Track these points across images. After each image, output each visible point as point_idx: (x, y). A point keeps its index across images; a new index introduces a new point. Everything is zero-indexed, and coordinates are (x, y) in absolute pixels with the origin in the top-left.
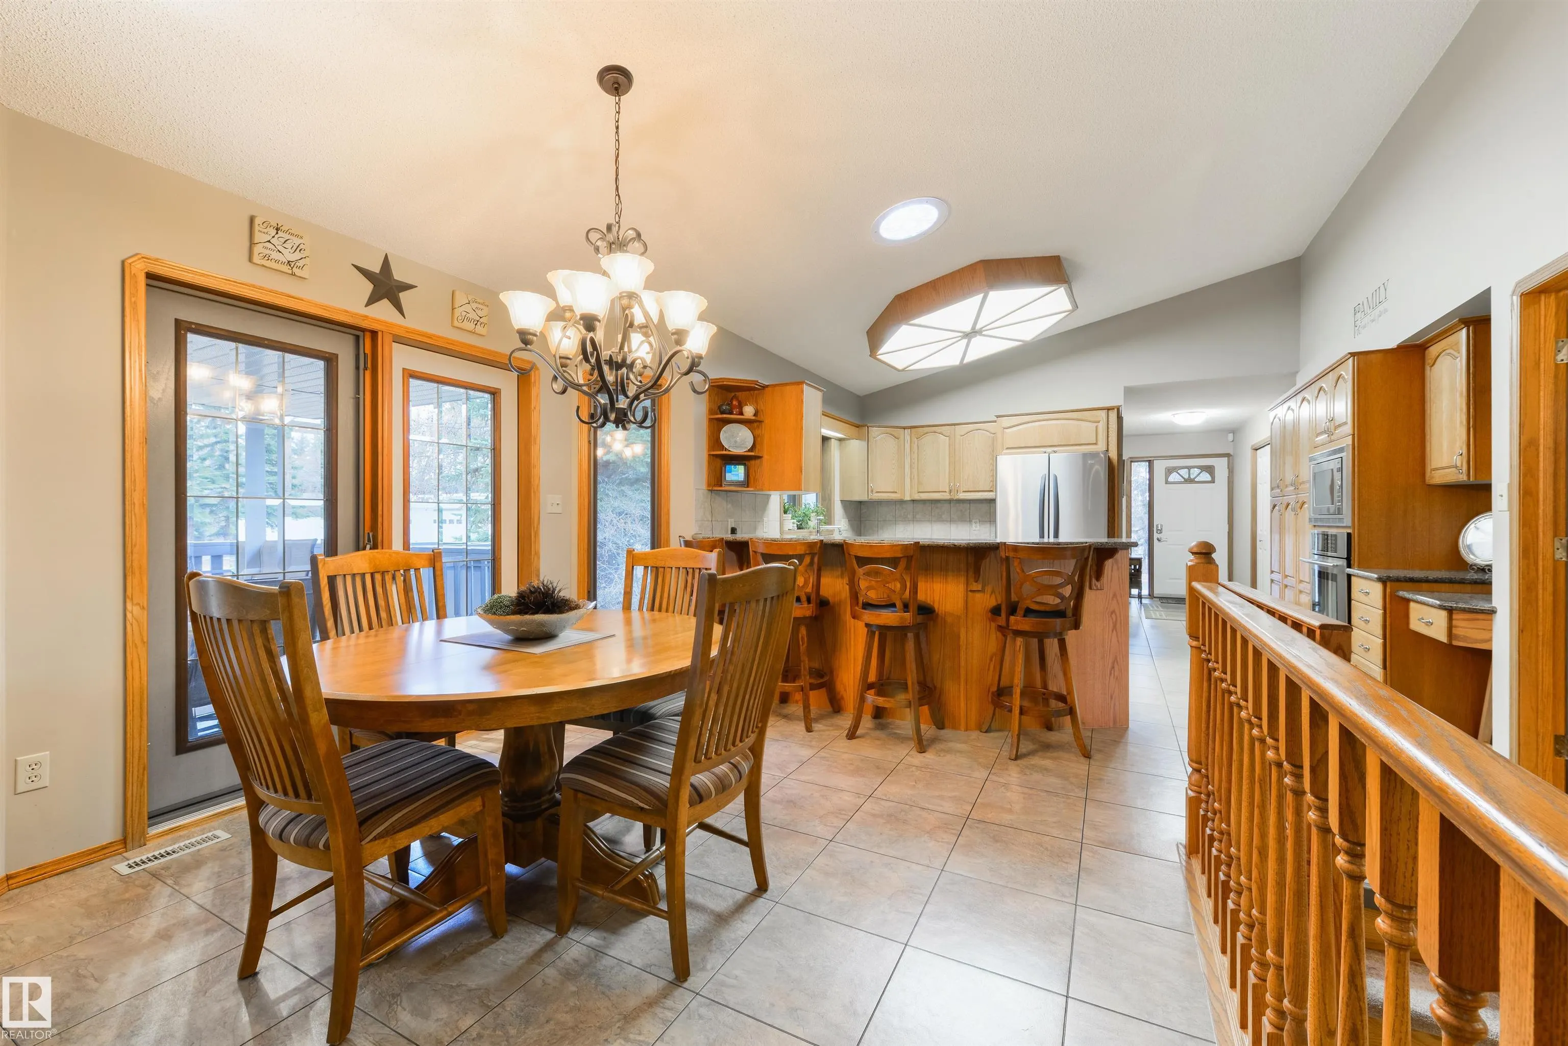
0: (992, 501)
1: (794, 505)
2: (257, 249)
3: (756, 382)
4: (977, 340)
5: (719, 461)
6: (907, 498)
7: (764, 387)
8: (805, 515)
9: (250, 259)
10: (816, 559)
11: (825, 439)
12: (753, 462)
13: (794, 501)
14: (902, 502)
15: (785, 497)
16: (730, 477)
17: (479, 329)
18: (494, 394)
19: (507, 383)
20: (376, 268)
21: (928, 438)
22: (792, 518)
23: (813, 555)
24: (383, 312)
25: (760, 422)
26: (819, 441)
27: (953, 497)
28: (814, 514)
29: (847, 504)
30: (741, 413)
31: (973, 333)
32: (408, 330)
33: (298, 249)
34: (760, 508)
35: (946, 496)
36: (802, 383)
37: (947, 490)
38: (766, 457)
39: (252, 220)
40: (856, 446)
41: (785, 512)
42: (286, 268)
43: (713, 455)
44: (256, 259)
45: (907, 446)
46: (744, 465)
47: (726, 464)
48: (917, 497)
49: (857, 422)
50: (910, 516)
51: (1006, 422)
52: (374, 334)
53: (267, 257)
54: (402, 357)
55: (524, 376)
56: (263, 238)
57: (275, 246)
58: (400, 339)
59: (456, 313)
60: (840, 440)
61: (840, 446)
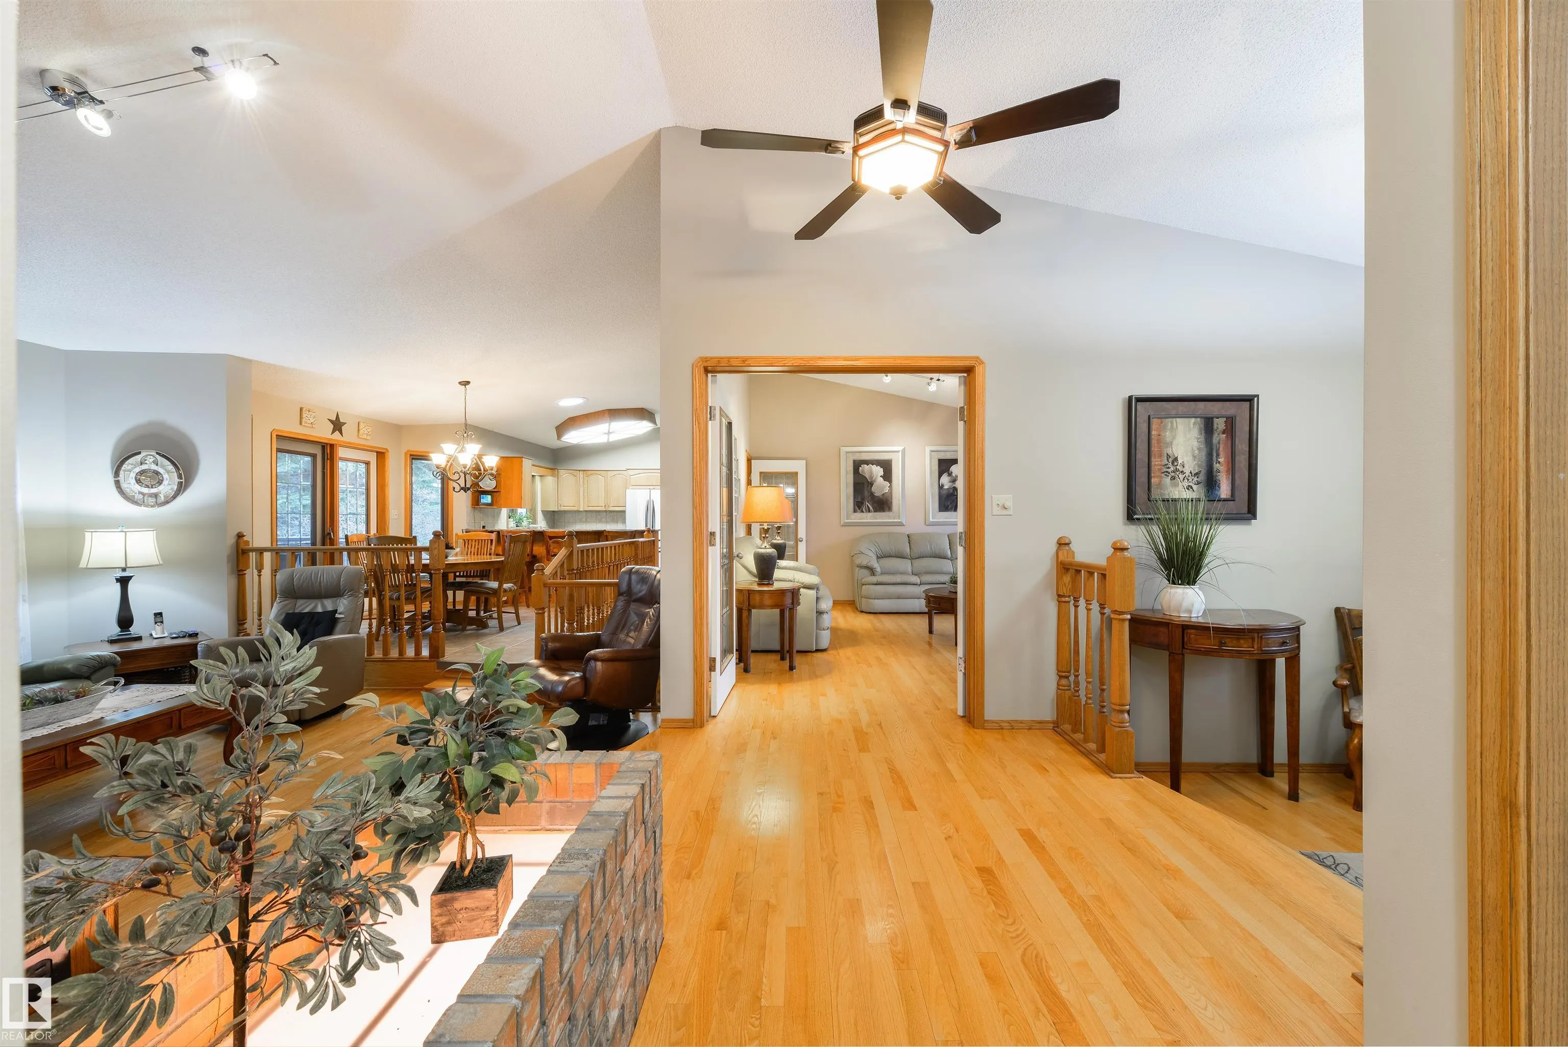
0: (624, 512)
1: (514, 515)
2: (304, 420)
4: (611, 436)
5: (477, 493)
6: (581, 510)
8: (520, 519)
9: (301, 424)
11: (533, 476)
12: (495, 494)
13: (515, 512)
14: (579, 511)
15: (511, 511)
16: (483, 501)
17: (368, 438)
18: (368, 464)
19: (372, 458)
20: (334, 419)
21: (592, 478)
22: (514, 521)
24: (337, 436)
25: (500, 474)
26: (529, 478)
27: (607, 510)
28: (526, 518)
29: (545, 513)
31: (609, 433)
32: (344, 442)
33: (314, 417)
34: (496, 516)
35: (603, 509)
36: (522, 457)
38: (502, 492)
39: (301, 409)
40: (550, 480)
41: (510, 517)
42: (310, 425)
43: (476, 491)
44: (303, 424)
45: (581, 480)
46: (491, 496)
47: (480, 495)
48: (586, 509)
49: (551, 467)
50: (584, 520)
51: (631, 472)
52: (332, 446)
53: (306, 423)
54: (341, 452)
55: (381, 455)
56: (304, 415)
57: (308, 418)
58: (341, 446)
59: (361, 431)
60: (541, 476)
61: (541, 481)
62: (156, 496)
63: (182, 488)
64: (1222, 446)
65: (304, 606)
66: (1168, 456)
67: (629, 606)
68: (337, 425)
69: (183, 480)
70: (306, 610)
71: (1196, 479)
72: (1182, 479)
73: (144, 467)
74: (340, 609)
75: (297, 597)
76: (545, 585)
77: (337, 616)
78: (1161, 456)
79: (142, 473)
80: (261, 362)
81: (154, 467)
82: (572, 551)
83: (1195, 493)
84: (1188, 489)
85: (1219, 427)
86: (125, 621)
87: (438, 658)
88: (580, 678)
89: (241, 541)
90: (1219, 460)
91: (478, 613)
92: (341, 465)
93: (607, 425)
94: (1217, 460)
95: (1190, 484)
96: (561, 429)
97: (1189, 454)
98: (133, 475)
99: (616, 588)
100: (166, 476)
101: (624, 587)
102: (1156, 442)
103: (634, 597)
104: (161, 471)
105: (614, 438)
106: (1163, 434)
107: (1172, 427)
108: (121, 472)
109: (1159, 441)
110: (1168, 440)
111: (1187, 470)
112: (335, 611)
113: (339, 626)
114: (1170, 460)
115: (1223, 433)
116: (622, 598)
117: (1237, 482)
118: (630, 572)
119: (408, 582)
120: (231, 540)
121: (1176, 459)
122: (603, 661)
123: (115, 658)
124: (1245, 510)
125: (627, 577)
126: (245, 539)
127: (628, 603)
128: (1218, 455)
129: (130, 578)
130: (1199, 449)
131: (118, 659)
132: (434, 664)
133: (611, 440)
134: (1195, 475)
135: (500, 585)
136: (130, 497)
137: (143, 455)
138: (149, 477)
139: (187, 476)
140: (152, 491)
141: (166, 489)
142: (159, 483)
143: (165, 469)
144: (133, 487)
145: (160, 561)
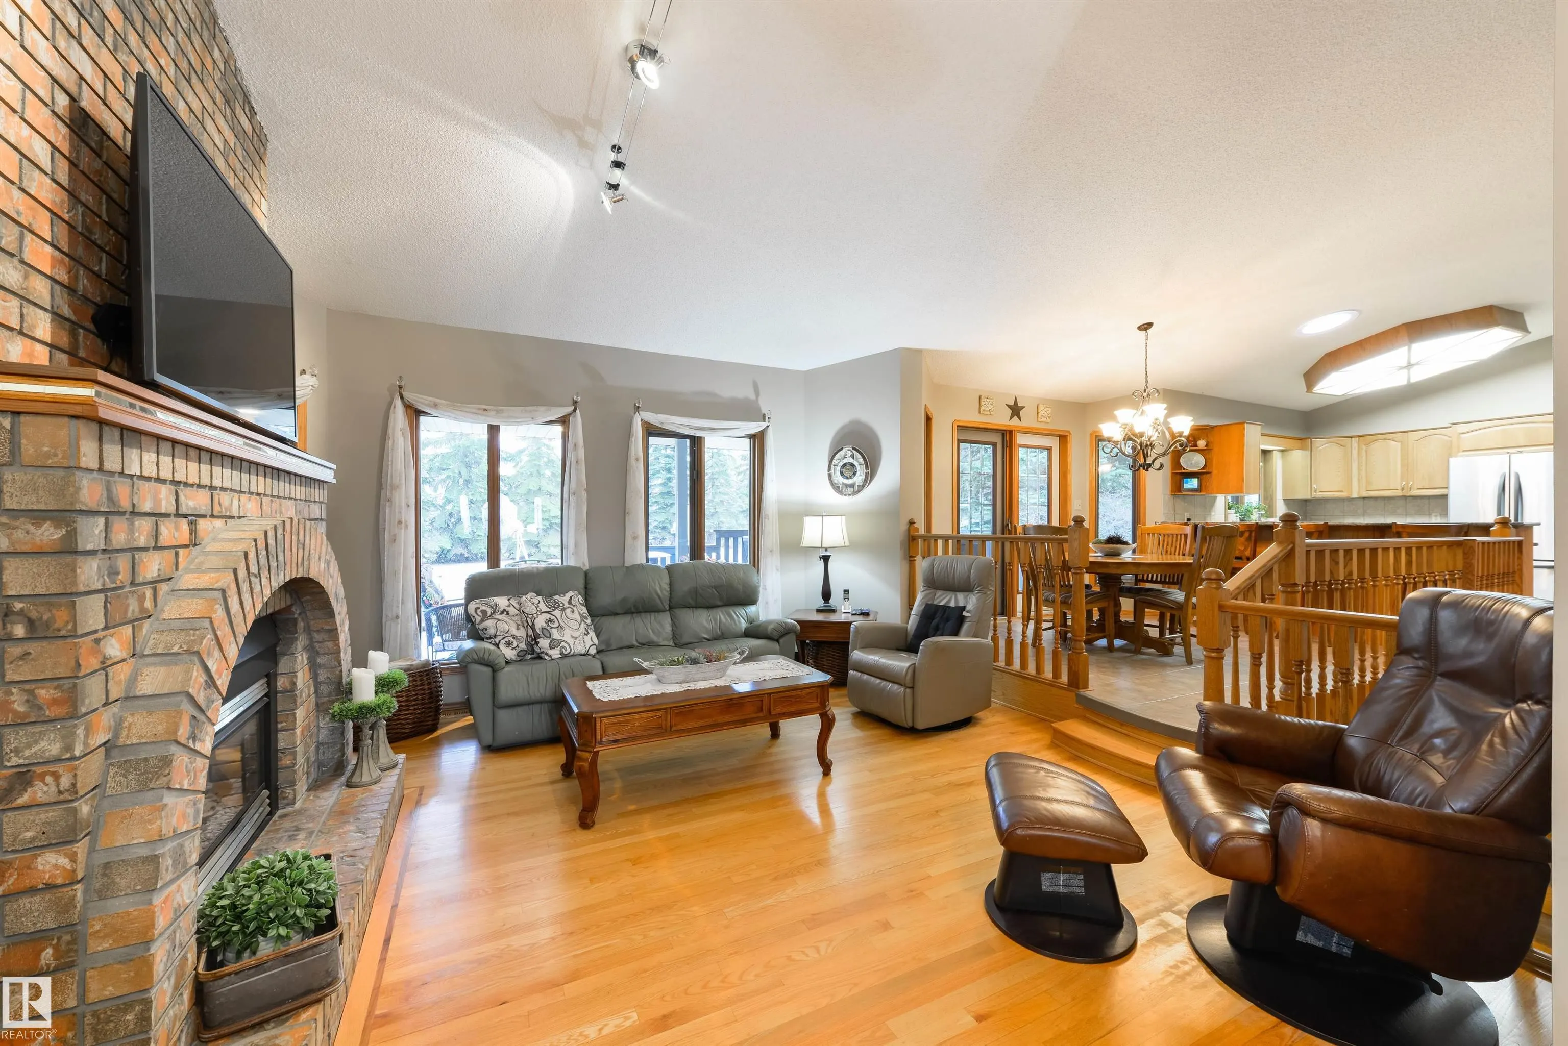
0: (1445, 497)
1: (1237, 503)
2: (982, 408)
3: (1207, 426)
5: (1178, 477)
6: (1355, 495)
7: (1213, 427)
8: (1247, 511)
9: (979, 412)
10: (1253, 534)
11: (1265, 452)
12: (1204, 476)
13: (1238, 501)
14: (1350, 499)
15: (1229, 498)
16: (1186, 486)
17: (1048, 420)
18: (1049, 449)
19: (1054, 443)
20: (1012, 404)
21: (1377, 446)
22: (1236, 513)
23: (1251, 532)
24: (1015, 421)
25: (1210, 449)
26: (1259, 453)
27: (1405, 494)
28: (1256, 510)
29: (1289, 500)
30: (1196, 446)
31: (1409, 366)
32: (1023, 427)
33: (992, 404)
34: (1209, 505)
35: (1399, 493)
36: (1244, 423)
37: (1399, 488)
38: (1215, 472)
39: (980, 397)
40: (1298, 456)
41: (1229, 508)
42: (989, 413)
43: (1177, 473)
44: (982, 412)
45: (1355, 452)
46: (1198, 478)
47: (1183, 478)
48: (1365, 494)
49: (1300, 436)
50: (1359, 511)
51: (1461, 429)
52: (1011, 432)
53: (984, 410)
54: (1020, 439)
55: (1063, 439)
56: (983, 403)
57: (987, 406)
58: (1020, 432)
59: (1040, 414)
60: (1282, 451)
61: (1283, 457)
62: (852, 486)
63: (870, 476)
65: (941, 598)
67: (1430, 685)
68: (1016, 410)
69: (869, 471)
70: (942, 603)
73: (846, 461)
74: (969, 607)
75: (937, 588)
76: (1221, 608)
77: (965, 614)
79: (845, 465)
80: (930, 350)
81: (851, 461)
82: (1293, 550)
86: (826, 595)
87: (1078, 688)
88: (1262, 837)
89: (912, 527)
91: (1162, 633)
92: (1022, 453)
93: (1404, 349)
96: (1311, 376)
98: (839, 468)
99: (1394, 634)
100: (858, 468)
101: (1416, 633)
103: (1443, 667)
104: (856, 463)
105: (1419, 375)
108: (832, 466)
112: (964, 608)
113: (966, 626)
116: (1407, 661)
118: (1435, 602)
119: (1064, 582)
120: (904, 527)
122: (1324, 820)
123: (796, 627)
125: (1423, 613)
126: (915, 525)
127: (1425, 678)
129: (829, 557)
131: (799, 627)
132: (1072, 695)
133: (1413, 380)
135: (1188, 598)
136: (836, 488)
137: (845, 450)
138: (848, 469)
139: (872, 467)
140: (850, 481)
141: (858, 479)
142: (855, 474)
143: (858, 462)
144: (839, 479)
145: (847, 544)
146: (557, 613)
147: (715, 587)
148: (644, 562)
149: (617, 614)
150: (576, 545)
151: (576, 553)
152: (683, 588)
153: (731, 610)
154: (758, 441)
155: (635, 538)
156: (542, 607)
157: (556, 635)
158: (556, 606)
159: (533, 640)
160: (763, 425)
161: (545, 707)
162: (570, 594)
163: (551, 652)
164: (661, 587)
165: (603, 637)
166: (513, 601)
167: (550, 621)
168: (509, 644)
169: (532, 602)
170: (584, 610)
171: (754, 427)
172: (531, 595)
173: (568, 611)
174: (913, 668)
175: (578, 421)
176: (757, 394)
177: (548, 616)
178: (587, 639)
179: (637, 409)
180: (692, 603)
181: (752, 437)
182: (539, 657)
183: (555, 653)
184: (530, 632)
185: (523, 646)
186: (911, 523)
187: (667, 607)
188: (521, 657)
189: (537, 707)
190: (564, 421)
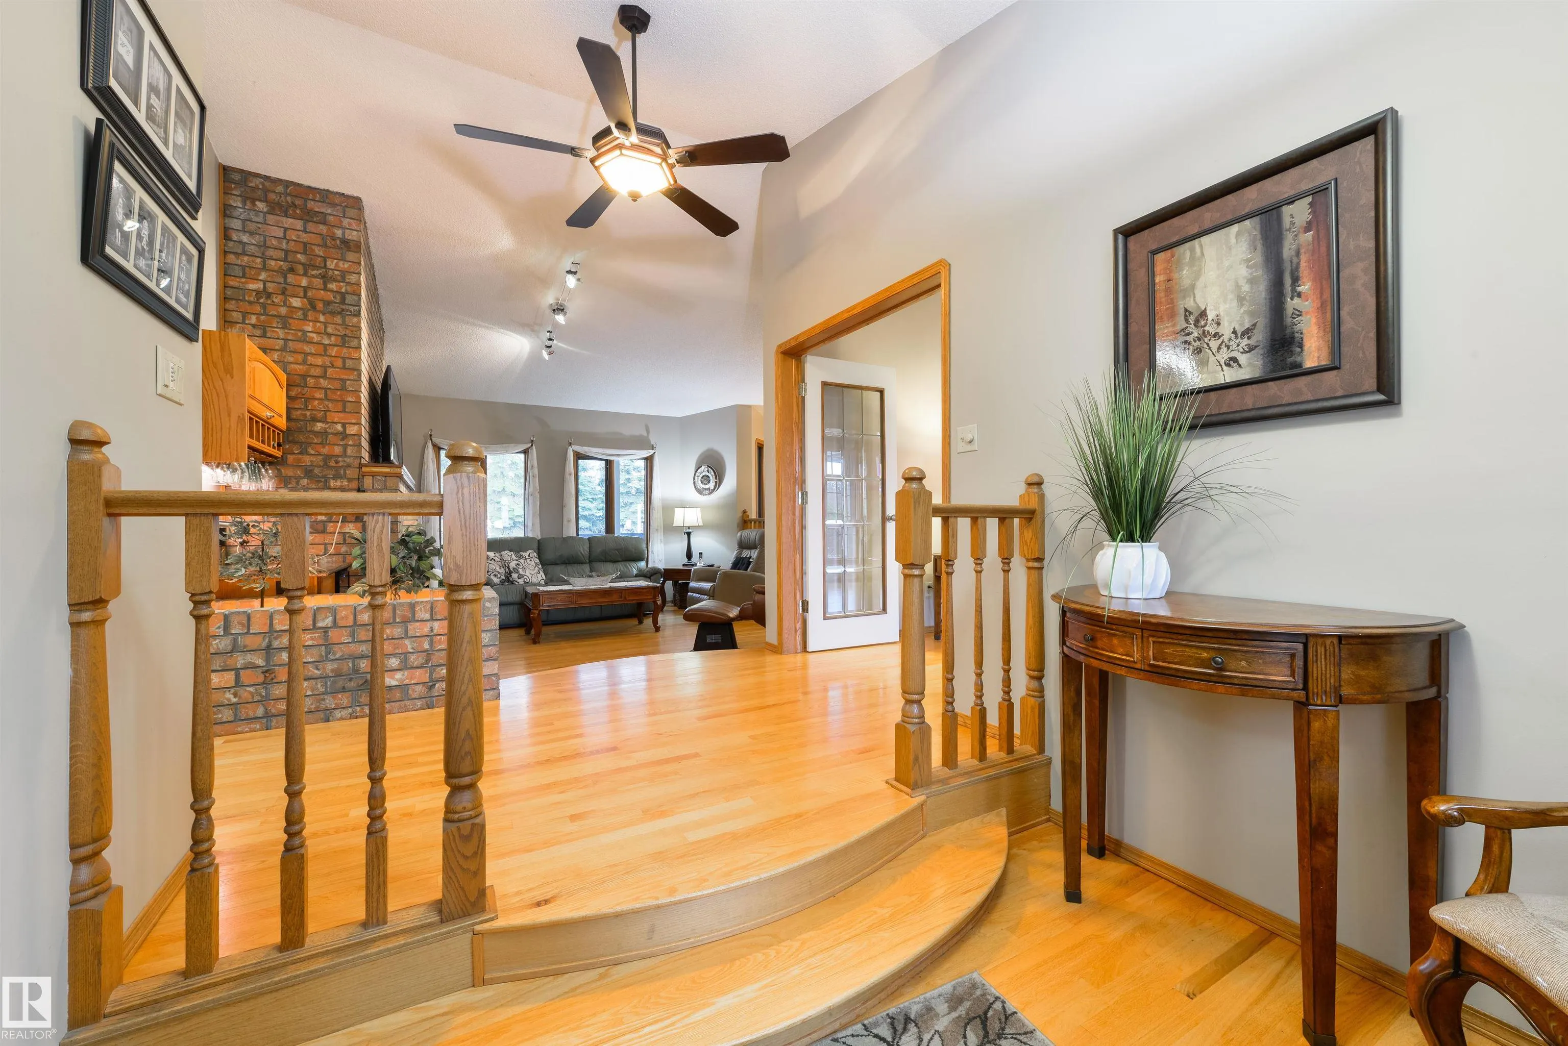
62: (709, 489)
63: (719, 484)
64: (1304, 258)
65: (744, 553)
66: (1188, 312)
69: (718, 481)
70: (744, 556)
71: (1245, 342)
72: (1214, 349)
73: (704, 474)
74: (753, 557)
75: (743, 548)
77: (751, 560)
78: (1172, 315)
79: (703, 476)
81: (707, 474)
83: (1242, 371)
84: (1228, 365)
85: (1296, 220)
86: (689, 555)
89: (745, 515)
90: (1299, 289)
94: (1293, 290)
95: (1234, 354)
97: (1231, 296)
98: (700, 478)
100: (711, 479)
102: (1162, 294)
104: (710, 475)
106: (1175, 276)
107: (1193, 258)
108: (696, 477)
109: (1168, 291)
110: (1186, 282)
111: (1226, 330)
112: (751, 557)
113: (750, 567)
114: (1192, 319)
115: (1307, 229)
117: (1348, 324)
120: (740, 514)
121: (1203, 314)
123: (661, 570)
124: (1370, 382)
126: (747, 514)
128: (1295, 280)
129: (691, 532)
130: (1252, 281)
131: (666, 571)
134: (1243, 334)
136: (699, 491)
137: (703, 467)
138: (706, 479)
139: (720, 478)
140: (707, 487)
141: (711, 485)
142: (709, 482)
143: (711, 475)
144: (700, 485)
145: (701, 524)
146: (522, 561)
147: (617, 550)
148: (575, 535)
149: (557, 564)
150: (533, 525)
151: (533, 530)
152: (598, 550)
153: (627, 564)
154: (649, 460)
155: (569, 521)
156: (514, 557)
157: (521, 571)
158: (521, 557)
159: (509, 573)
160: (651, 452)
161: (516, 607)
162: (530, 551)
163: (519, 580)
164: (584, 550)
165: (549, 576)
166: (497, 555)
167: (518, 564)
168: (495, 576)
169: (507, 555)
170: (538, 560)
171: (646, 453)
172: (506, 552)
173: (528, 560)
174: (713, 588)
175: (534, 452)
176: (648, 432)
177: (517, 562)
178: (539, 576)
179: (570, 444)
180: (603, 558)
181: (646, 459)
182: (512, 583)
183: (521, 581)
184: (507, 570)
185: (503, 577)
186: (745, 512)
187: (587, 561)
188: (502, 582)
189: (512, 607)
190: (525, 452)
